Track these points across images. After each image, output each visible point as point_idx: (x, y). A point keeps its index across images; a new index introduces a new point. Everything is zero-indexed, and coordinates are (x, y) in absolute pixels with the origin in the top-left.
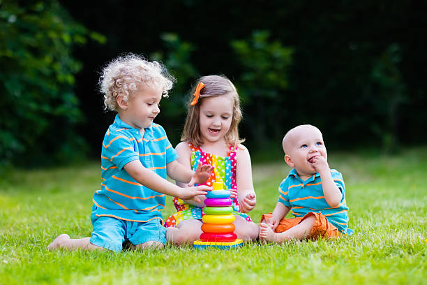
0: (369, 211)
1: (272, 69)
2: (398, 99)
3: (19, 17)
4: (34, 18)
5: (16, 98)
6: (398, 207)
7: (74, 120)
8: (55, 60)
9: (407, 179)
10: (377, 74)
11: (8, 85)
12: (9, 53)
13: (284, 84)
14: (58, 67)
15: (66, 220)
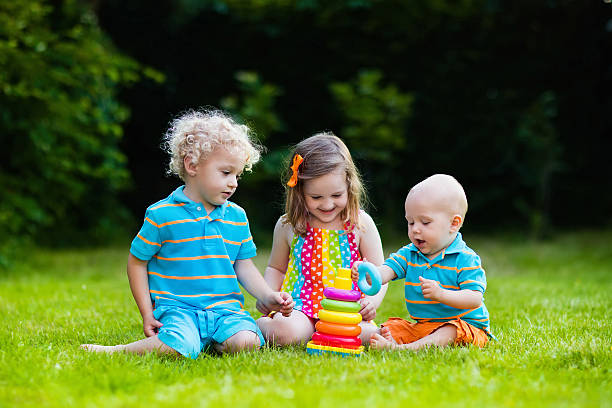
0: (526, 311)
1: (384, 122)
2: (552, 166)
3: (50, 45)
4: (69, 47)
5: (44, 153)
6: (564, 306)
7: (116, 185)
8: (94, 104)
9: (565, 272)
10: (524, 132)
11: (34, 135)
12: (37, 93)
13: (399, 142)
14: (99, 113)
15: (123, 315)
